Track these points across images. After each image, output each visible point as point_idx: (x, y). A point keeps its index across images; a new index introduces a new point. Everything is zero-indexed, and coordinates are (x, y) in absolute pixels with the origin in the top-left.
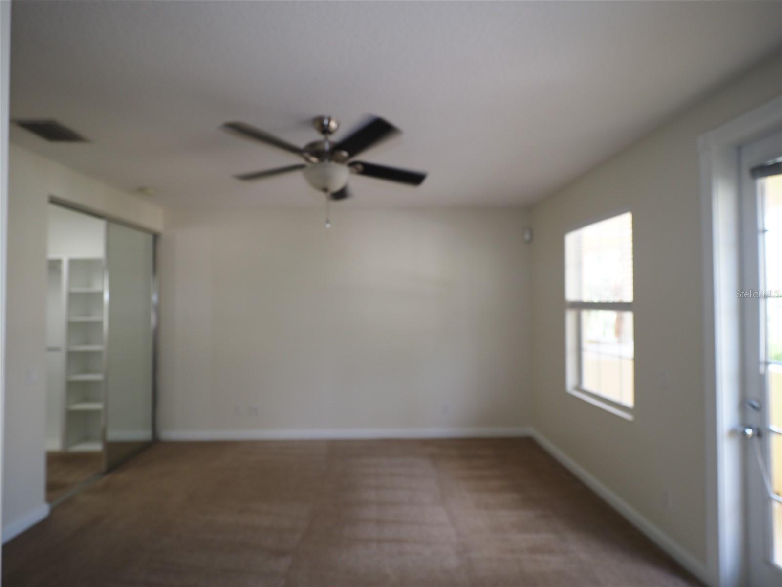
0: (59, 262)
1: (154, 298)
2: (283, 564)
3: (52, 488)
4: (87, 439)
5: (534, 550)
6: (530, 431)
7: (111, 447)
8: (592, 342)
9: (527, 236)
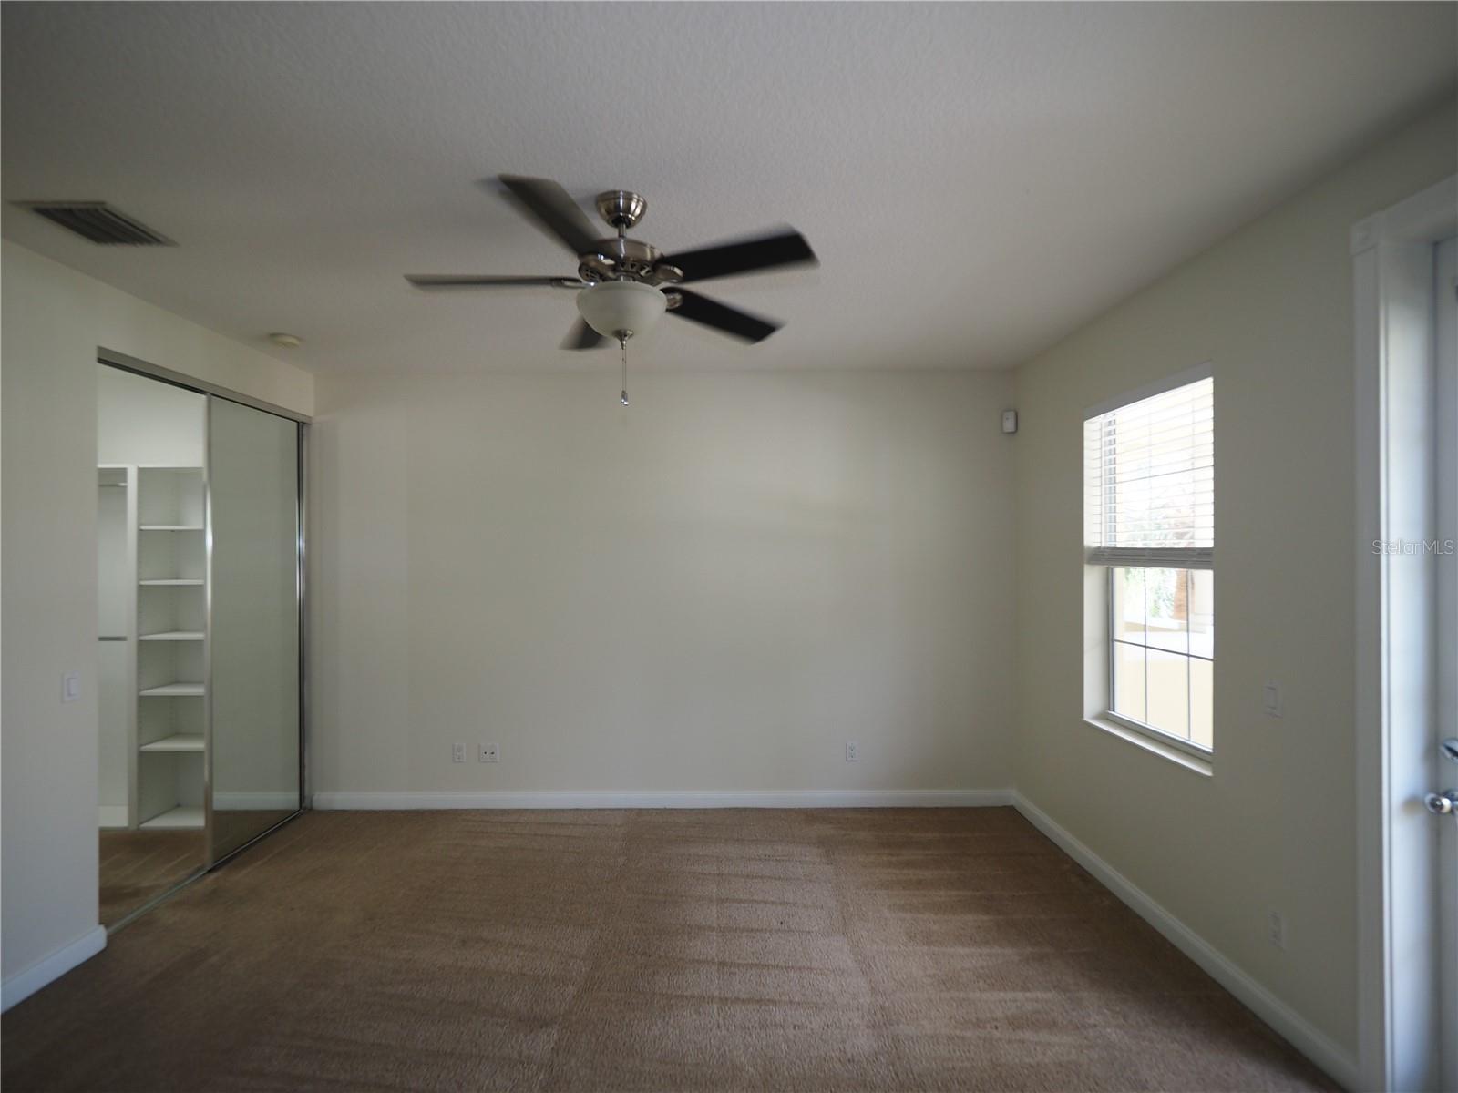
0: (122, 473)
1: (301, 544)
2: (543, 1043)
3: (110, 897)
4: (178, 807)
5: (1016, 1023)
6: (1012, 796)
7: (221, 820)
8: (1132, 627)
9: (1009, 425)
